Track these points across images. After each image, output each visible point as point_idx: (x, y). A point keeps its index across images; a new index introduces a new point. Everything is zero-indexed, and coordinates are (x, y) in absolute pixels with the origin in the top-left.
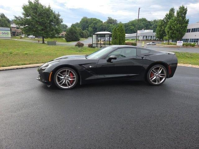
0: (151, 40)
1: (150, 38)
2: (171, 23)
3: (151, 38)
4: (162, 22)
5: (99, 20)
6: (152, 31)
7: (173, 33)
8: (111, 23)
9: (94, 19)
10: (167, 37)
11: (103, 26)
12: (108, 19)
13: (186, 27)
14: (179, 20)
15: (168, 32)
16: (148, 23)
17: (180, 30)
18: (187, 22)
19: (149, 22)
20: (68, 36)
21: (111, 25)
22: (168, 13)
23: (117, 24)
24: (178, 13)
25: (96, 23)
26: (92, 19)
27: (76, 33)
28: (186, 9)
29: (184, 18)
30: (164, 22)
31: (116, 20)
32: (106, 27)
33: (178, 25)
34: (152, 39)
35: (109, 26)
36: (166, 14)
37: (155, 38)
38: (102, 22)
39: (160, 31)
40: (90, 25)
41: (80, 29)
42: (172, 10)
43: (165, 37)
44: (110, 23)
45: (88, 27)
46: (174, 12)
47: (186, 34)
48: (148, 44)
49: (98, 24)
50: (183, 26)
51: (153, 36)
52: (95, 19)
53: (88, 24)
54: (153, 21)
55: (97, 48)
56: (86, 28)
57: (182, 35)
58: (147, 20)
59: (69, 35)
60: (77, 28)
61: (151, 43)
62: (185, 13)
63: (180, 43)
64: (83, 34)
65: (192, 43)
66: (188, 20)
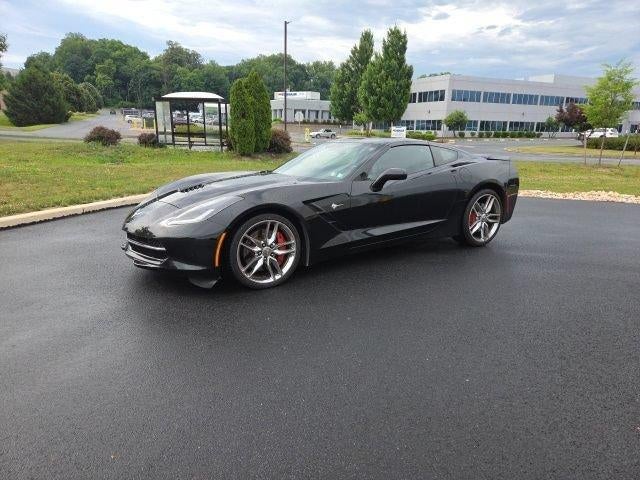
0: (316, 122)
1: (313, 118)
2: (371, 75)
3: (317, 117)
4: (344, 71)
5: (136, 51)
6: (317, 95)
7: (378, 104)
8: (180, 63)
9: (113, 42)
10: (362, 115)
11: (155, 72)
12: (167, 47)
13: (408, 86)
14: (390, 66)
15: (366, 100)
16: (298, 71)
17: (394, 97)
18: (409, 74)
19: (302, 68)
20: (19, 103)
21: (179, 69)
22: (358, 44)
23: (202, 67)
24: (386, 48)
25: (123, 60)
26: (104, 41)
27: (52, 92)
28: (405, 36)
29: (402, 61)
30: (350, 70)
31: (195, 56)
32: (165, 75)
33: (391, 82)
34: (320, 120)
35: (172, 74)
36: (351, 47)
37: (326, 117)
38: (145, 56)
39: (341, 96)
40: (98, 66)
41: (66, 79)
42: (367, 38)
43: (356, 117)
44: (175, 61)
45: (91, 72)
46: (371, 44)
47: (410, 105)
48: (314, 134)
49: (130, 61)
50: (400, 86)
51: (323, 111)
52: (116, 46)
53: (90, 61)
54: (311, 64)
55: (171, 147)
56: (84, 75)
57: (401, 110)
58: (294, 62)
59: (22, 100)
60: (54, 74)
61: (321, 132)
62: (403, 49)
63: (398, 133)
64: (79, 95)
65: (424, 132)
66: (411, 68)
